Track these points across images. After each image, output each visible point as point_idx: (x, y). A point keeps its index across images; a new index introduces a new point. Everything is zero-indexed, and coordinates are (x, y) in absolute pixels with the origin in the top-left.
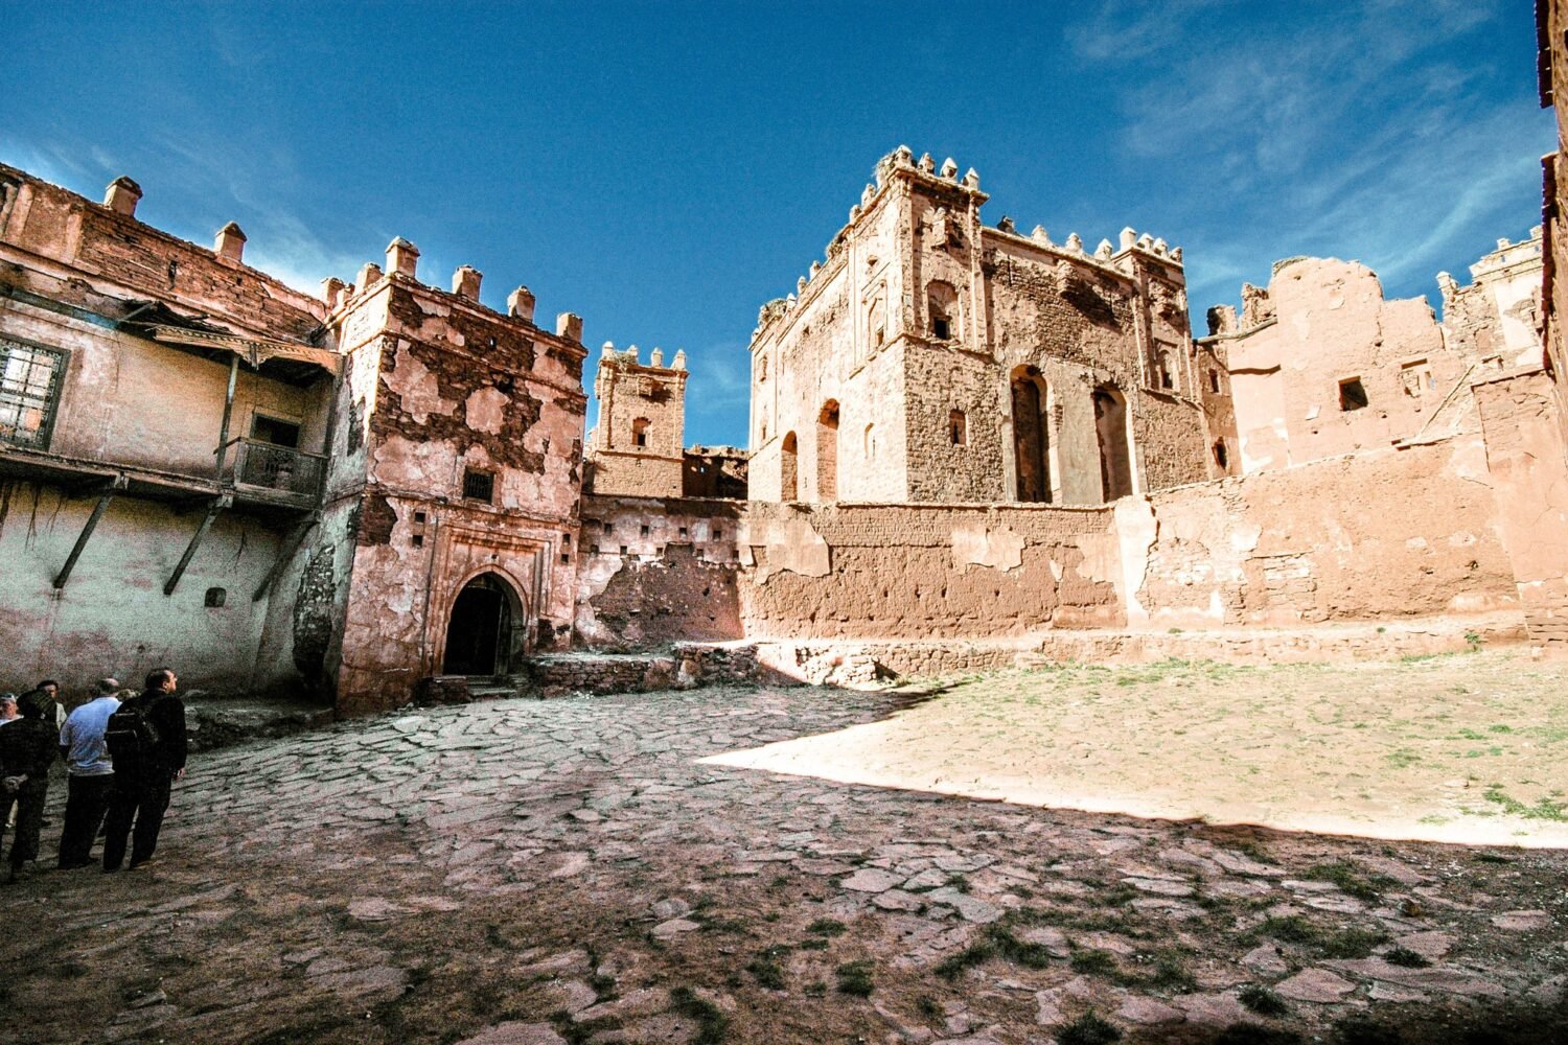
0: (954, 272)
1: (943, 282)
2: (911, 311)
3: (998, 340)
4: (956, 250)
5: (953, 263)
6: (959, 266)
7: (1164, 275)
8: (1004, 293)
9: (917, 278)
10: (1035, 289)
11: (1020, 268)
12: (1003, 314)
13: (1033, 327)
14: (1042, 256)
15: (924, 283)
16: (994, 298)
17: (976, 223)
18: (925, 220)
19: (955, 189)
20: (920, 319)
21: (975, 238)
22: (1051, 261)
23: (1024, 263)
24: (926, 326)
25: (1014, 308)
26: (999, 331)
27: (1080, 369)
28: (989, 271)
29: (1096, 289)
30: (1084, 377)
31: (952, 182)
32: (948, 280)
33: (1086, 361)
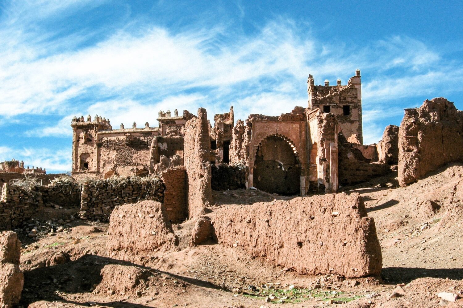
0: (89, 149)
1: (85, 153)
2: (74, 165)
3: (101, 166)
4: (89, 142)
5: (89, 146)
6: (90, 147)
7: (175, 123)
8: (105, 150)
9: (76, 155)
10: (116, 146)
11: (112, 141)
12: (104, 157)
13: (114, 159)
14: (121, 134)
15: (79, 155)
16: (101, 153)
17: (96, 132)
18: (80, 136)
19: (89, 124)
20: (77, 166)
21: (95, 137)
22: (124, 134)
23: (113, 138)
24: (79, 168)
25: (108, 155)
26: (102, 163)
27: (131, 168)
28: (100, 145)
29: (142, 138)
30: (133, 170)
31: (88, 122)
32: (86, 152)
33: (134, 164)
